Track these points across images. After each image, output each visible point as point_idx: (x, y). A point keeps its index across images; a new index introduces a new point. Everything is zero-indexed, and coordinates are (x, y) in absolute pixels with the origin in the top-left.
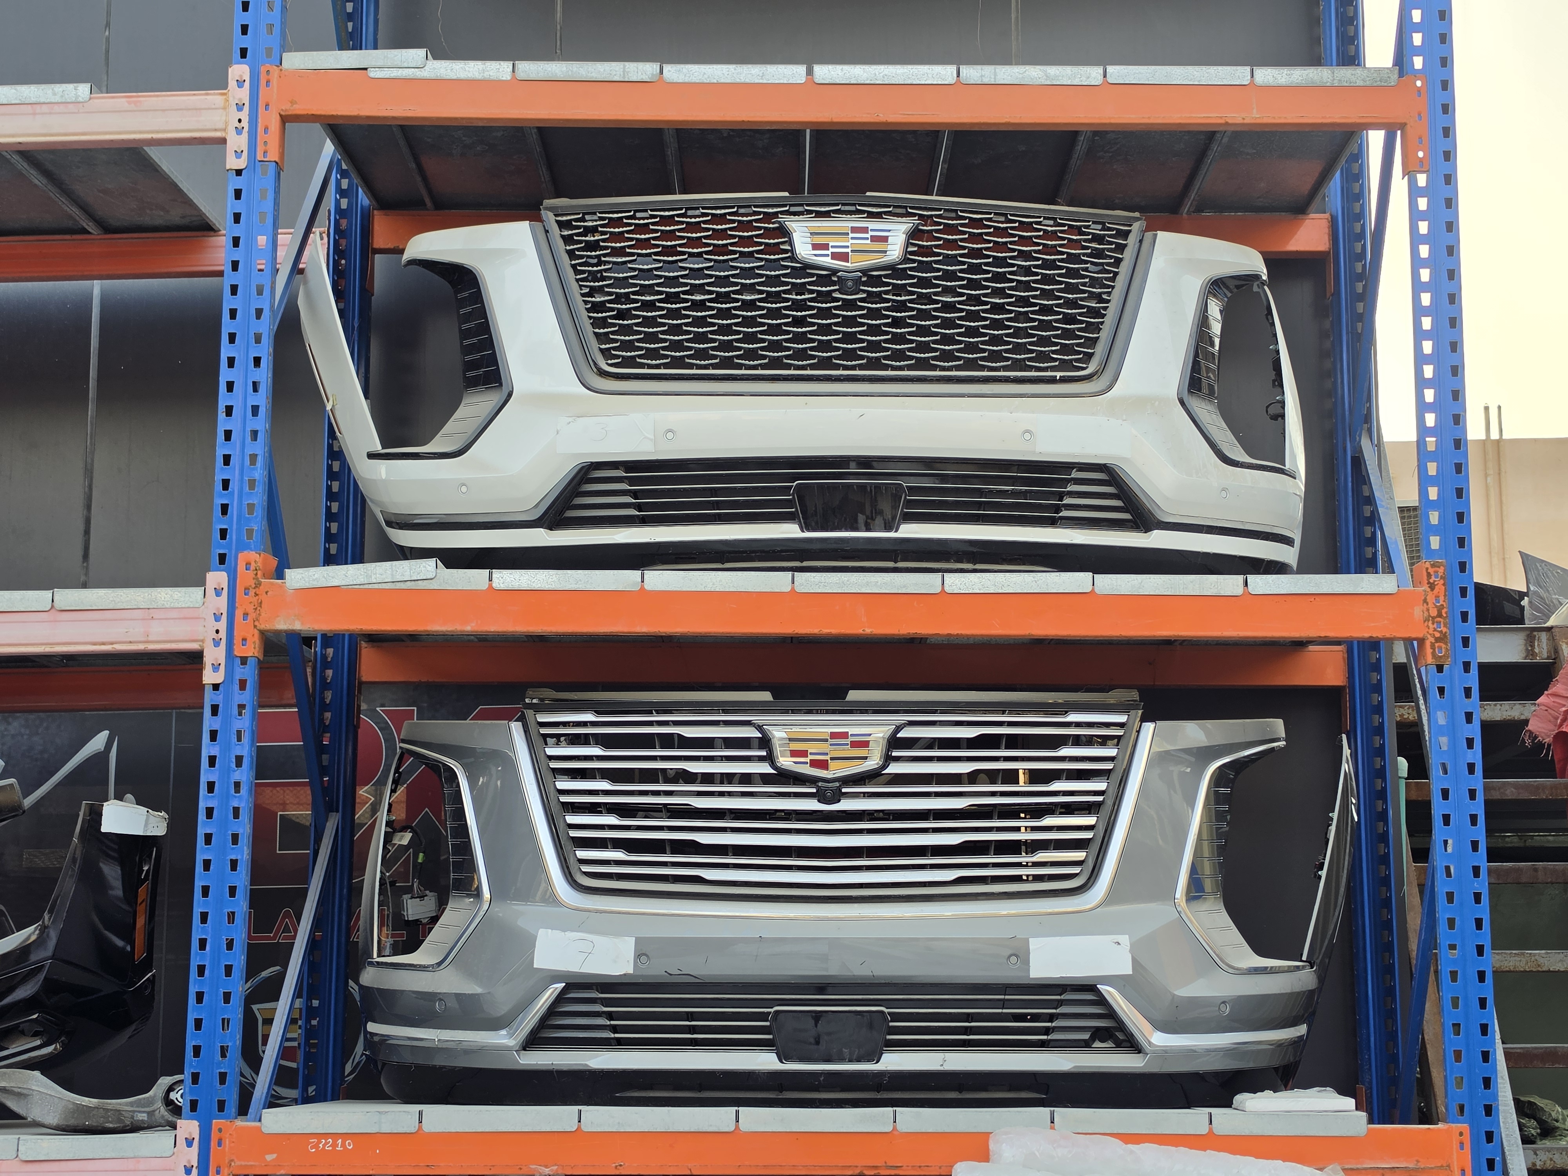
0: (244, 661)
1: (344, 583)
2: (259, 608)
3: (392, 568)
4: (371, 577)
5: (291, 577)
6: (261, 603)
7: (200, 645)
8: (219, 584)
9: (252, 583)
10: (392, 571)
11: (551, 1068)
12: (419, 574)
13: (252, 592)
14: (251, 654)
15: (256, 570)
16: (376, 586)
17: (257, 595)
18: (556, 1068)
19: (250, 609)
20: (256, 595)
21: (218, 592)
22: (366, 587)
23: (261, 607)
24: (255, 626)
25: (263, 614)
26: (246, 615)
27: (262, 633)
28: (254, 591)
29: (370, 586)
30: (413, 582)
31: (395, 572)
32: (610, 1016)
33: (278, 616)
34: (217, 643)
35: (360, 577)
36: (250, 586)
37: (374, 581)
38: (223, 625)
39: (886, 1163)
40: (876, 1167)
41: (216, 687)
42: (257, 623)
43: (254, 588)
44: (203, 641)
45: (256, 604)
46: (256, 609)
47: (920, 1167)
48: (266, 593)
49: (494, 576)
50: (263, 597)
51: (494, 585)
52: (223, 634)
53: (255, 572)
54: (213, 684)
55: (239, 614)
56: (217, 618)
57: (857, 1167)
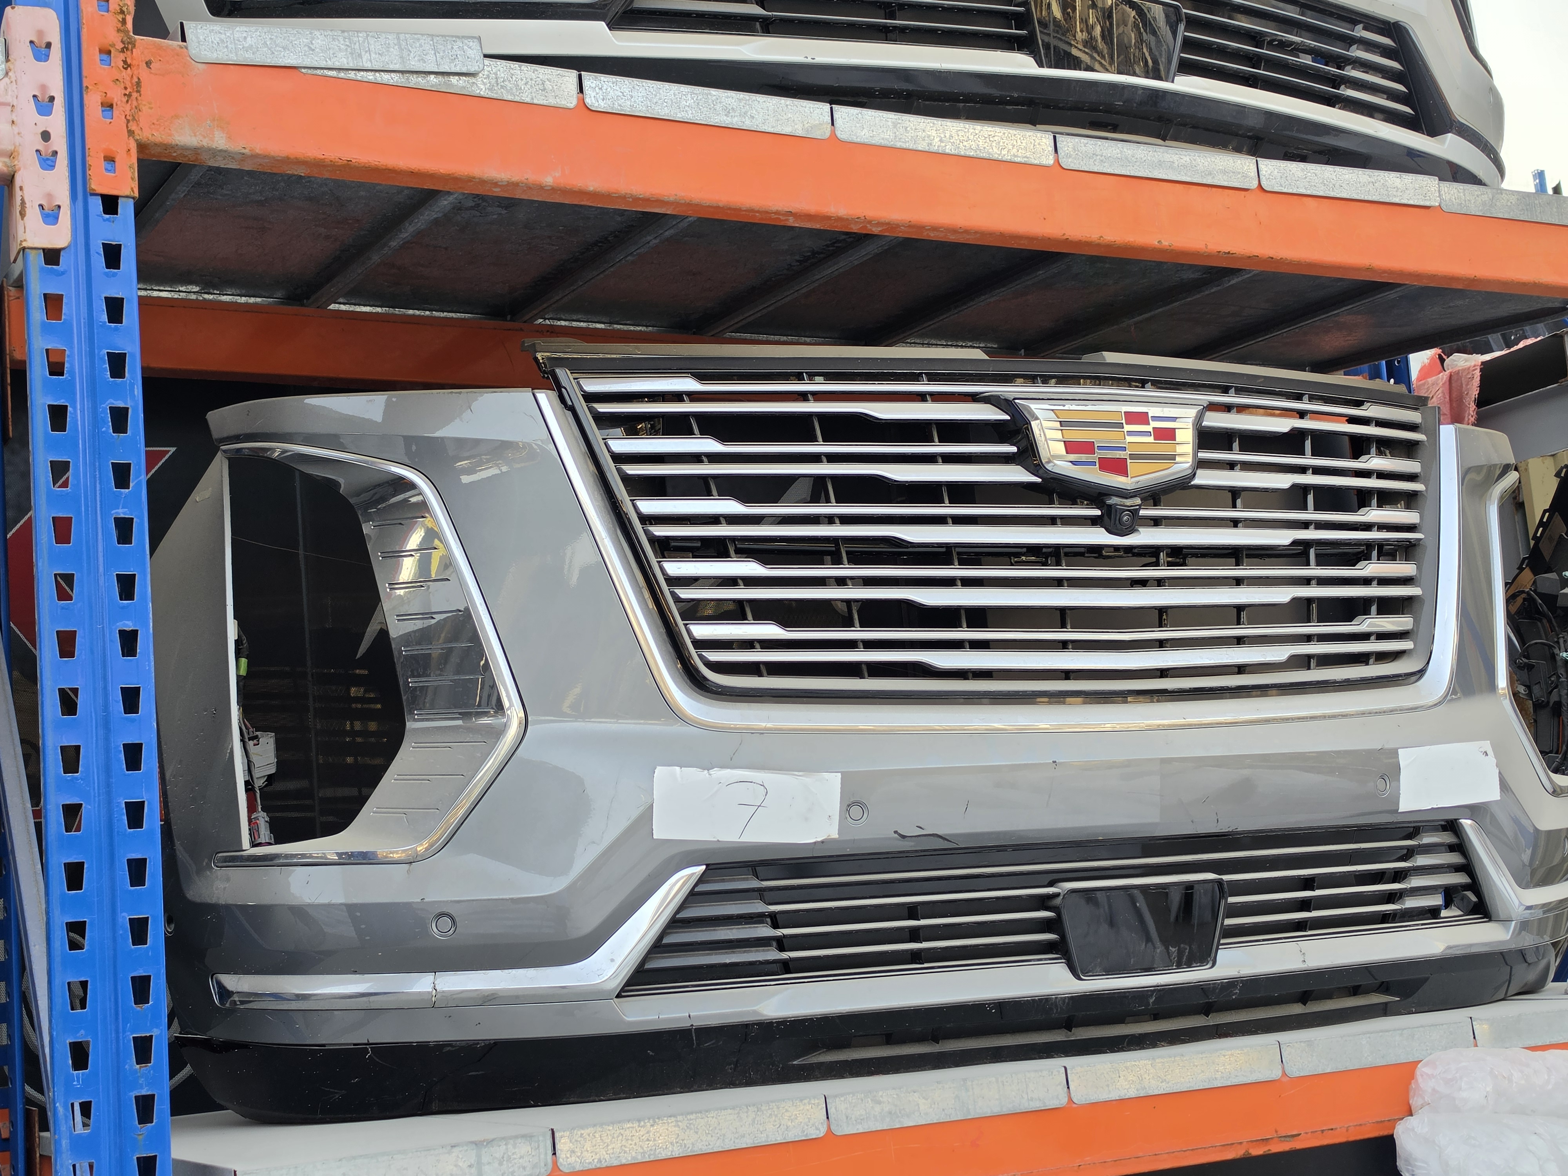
0: (110, 204)
1: (307, 62)
2: (135, 95)
3: (400, 45)
4: (360, 56)
5: (198, 38)
6: (139, 83)
7: (5, 162)
8: (40, 33)
9: (114, 38)
10: (401, 49)
11: (686, 1024)
12: (453, 61)
13: (117, 59)
14: (127, 192)
15: (122, 12)
16: (370, 76)
17: (129, 66)
18: (697, 1023)
19: (116, 95)
20: (127, 65)
21: (41, 51)
22: (352, 75)
23: (138, 91)
24: (131, 133)
25: (145, 109)
26: (108, 106)
27: (142, 147)
28: (122, 56)
29: (360, 76)
30: (440, 78)
31: (405, 53)
32: (775, 921)
33: (177, 117)
34: (48, 161)
35: (340, 55)
36: (113, 45)
37: (368, 65)
38: (57, 123)
39: (1276, 1132)
40: (1265, 1141)
41: (52, 256)
42: (133, 126)
43: (122, 51)
44: (11, 155)
45: (128, 85)
46: (129, 96)
47: (1323, 1131)
48: (148, 64)
49: (586, 83)
50: (143, 73)
51: (588, 101)
52: (60, 142)
53: (120, 17)
54: (44, 250)
55: (93, 101)
56: (45, 105)
57: (1241, 1143)
